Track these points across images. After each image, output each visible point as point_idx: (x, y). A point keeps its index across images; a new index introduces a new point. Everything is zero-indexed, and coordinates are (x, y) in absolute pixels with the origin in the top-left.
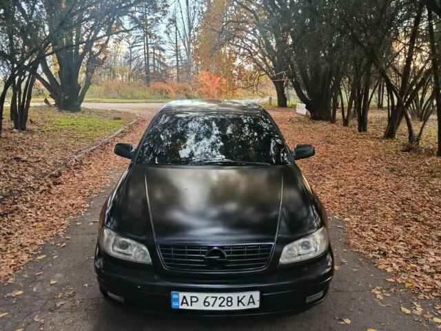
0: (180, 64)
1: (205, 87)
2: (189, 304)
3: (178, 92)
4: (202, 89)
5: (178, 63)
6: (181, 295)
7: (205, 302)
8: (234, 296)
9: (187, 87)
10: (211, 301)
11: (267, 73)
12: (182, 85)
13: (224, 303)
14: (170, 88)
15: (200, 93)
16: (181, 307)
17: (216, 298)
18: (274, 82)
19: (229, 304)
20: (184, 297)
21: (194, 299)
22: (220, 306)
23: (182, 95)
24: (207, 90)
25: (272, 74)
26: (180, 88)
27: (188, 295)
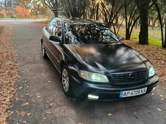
0: (6, 3)
1: (19, 13)
2: (126, 95)
3: (7, 15)
4: (18, 14)
5: (5, 2)
6: (124, 92)
7: (131, 93)
8: (141, 90)
9: (11, 13)
10: (133, 93)
11: (50, 8)
12: (9, 12)
13: (137, 93)
14: (4, 13)
15: (17, 15)
16: (123, 97)
17: (135, 91)
18: (54, 12)
19: (139, 93)
20: (125, 93)
21: (128, 93)
22: (136, 94)
23: (9, 16)
24: (20, 14)
25: (53, 9)
26: (8, 13)
27: (126, 92)
